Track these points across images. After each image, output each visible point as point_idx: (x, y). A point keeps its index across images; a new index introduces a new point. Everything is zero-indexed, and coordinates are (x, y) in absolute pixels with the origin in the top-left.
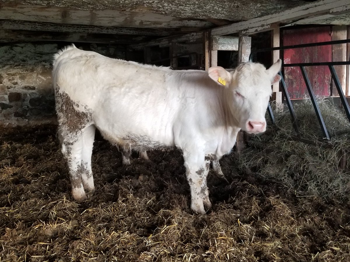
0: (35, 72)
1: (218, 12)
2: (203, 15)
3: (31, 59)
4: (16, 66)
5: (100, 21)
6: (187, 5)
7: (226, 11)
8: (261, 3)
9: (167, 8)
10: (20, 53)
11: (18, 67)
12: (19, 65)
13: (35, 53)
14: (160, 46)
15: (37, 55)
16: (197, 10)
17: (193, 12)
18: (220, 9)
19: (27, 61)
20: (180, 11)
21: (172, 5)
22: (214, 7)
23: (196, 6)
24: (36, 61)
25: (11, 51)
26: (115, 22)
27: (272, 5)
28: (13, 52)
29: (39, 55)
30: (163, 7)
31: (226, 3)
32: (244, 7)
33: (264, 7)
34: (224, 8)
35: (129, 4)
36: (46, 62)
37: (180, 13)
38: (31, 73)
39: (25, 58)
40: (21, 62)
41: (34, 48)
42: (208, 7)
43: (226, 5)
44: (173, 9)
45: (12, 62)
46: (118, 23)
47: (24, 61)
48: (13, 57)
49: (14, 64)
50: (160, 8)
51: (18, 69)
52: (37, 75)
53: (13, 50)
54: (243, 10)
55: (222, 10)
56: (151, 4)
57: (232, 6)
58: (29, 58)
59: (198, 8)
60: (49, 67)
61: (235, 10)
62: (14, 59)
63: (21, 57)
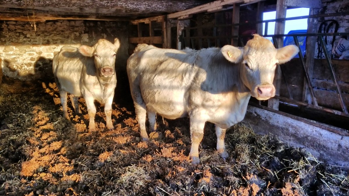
0: (70, 38)
1: (160, 8)
2: (152, 10)
3: (67, 30)
4: (58, 34)
5: (102, 11)
6: (142, 5)
7: (165, 8)
8: (185, 2)
9: (130, 7)
10: (60, 26)
11: (59, 35)
12: (60, 34)
13: (70, 26)
14: (145, 23)
15: (70, 27)
16: (148, 7)
17: (146, 8)
18: (161, 7)
19: (65, 31)
20: (139, 8)
21: (133, 5)
22: (157, 6)
23: (147, 5)
24: (70, 31)
25: (54, 25)
26: (110, 11)
27: (192, 4)
28: (56, 26)
29: (72, 27)
30: (128, 6)
31: (164, 3)
32: (175, 5)
33: (187, 4)
34: (163, 6)
35: (110, 5)
36: (76, 32)
37: (139, 9)
38: (67, 39)
39: (63, 30)
40: (61, 32)
41: (69, 23)
42: (154, 6)
43: (164, 4)
44: (134, 7)
45: (55, 32)
46: (112, 11)
47: (63, 31)
48: (55, 29)
49: (56, 33)
50: (127, 7)
51: (59, 36)
52: (71, 41)
53: (55, 24)
54: (174, 7)
55: (162, 7)
56: (121, 5)
57: (168, 5)
58: (66, 29)
59: (148, 6)
60: (78, 35)
61: (169, 7)
62: (56, 30)
63: (61, 29)
